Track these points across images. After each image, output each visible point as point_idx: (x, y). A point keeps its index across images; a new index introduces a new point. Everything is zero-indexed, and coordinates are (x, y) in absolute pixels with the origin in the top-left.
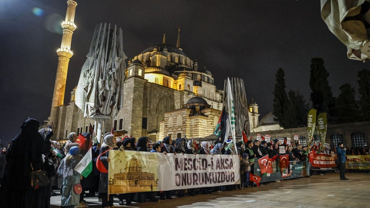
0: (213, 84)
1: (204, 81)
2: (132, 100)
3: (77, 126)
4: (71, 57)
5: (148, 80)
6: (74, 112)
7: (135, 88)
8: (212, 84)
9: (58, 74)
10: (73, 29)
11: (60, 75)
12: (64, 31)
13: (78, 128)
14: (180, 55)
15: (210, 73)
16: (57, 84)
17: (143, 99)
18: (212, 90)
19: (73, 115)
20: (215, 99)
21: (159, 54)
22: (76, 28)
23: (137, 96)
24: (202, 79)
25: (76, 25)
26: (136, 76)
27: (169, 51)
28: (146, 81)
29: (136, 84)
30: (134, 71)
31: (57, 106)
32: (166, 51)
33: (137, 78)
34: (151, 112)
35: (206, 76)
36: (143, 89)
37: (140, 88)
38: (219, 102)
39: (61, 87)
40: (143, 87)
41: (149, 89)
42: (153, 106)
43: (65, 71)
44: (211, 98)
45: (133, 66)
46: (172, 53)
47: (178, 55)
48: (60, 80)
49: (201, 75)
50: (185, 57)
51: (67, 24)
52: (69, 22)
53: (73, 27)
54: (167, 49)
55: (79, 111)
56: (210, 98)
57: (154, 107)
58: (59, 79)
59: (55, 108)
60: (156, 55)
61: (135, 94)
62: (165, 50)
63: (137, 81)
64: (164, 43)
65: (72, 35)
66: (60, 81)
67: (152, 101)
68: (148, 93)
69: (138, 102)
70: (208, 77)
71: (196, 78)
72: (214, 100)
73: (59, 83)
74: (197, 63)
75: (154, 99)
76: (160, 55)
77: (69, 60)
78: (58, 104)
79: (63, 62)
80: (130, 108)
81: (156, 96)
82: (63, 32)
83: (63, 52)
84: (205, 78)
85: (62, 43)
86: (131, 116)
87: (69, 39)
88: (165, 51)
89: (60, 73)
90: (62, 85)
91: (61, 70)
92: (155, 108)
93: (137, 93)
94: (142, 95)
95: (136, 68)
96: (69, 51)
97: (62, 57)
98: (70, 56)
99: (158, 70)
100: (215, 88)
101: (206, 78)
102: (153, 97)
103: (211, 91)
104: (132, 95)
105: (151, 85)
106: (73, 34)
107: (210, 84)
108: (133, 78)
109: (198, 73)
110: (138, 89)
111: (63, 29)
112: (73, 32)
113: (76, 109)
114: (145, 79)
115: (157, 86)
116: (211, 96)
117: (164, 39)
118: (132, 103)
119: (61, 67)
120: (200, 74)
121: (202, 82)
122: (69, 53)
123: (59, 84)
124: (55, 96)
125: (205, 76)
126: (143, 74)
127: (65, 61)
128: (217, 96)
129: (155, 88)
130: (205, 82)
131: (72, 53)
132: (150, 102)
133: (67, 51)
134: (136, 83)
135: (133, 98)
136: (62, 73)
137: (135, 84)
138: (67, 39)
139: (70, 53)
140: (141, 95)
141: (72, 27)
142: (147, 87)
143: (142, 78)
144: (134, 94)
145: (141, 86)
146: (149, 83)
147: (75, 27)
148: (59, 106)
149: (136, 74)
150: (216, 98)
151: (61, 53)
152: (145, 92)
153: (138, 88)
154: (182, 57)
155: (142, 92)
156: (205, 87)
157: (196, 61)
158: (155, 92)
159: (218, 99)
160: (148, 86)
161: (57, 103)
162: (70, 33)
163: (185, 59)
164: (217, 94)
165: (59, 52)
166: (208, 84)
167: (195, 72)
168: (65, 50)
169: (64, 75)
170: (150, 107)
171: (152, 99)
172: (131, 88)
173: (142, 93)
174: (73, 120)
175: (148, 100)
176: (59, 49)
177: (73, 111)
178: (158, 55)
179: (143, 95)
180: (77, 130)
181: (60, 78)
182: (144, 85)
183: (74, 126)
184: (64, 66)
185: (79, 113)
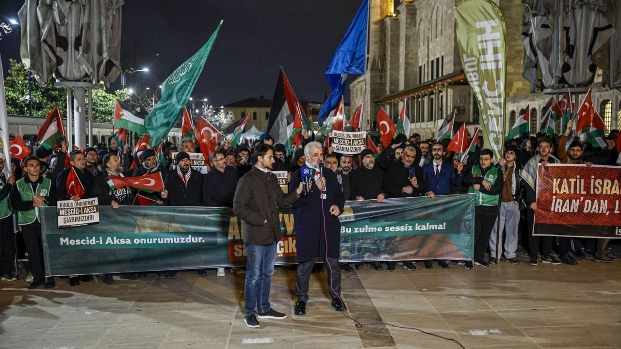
3: (417, 61)
6: (406, 28)
13: (420, 65)
19: (406, 35)
31: (378, 18)
55: (417, 25)
59: (376, 23)
78: (382, 13)
113: (411, 22)
148: (384, 19)
161: (379, 10)
174: (406, 47)
177: (405, 26)
180: (418, 70)
183: (411, 63)
185: (419, 28)
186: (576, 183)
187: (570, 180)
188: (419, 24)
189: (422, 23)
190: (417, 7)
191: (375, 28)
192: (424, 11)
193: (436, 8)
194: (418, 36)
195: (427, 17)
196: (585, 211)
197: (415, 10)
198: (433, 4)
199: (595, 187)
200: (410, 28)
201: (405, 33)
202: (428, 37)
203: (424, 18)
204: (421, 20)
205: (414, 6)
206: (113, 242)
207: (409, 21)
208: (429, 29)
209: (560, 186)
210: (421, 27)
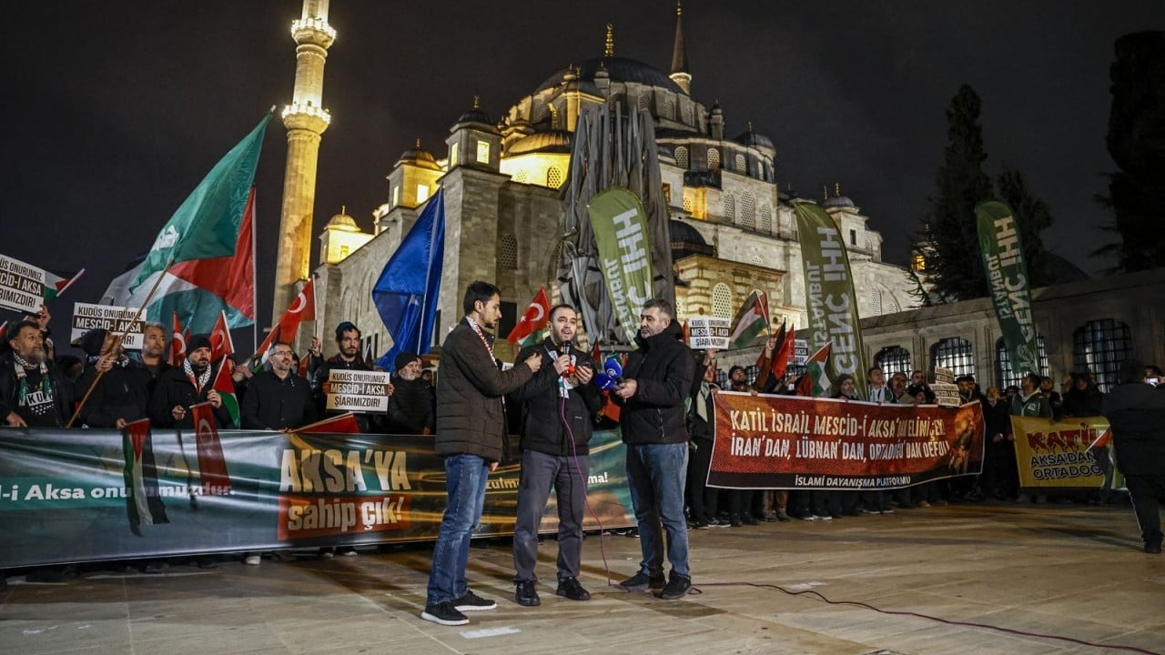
0: (770, 179)
1: (730, 169)
2: (457, 247)
4: (325, 127)
5: (510, 177)
6: (327, 297)
7: (466, 206)
8: (766, 179)
9: (287, 183)
10: (326, 41)
11: (295, 186)
12: (300, 51)
14: (655, 88)
15: (769, 143)
16: (287, 216)
17: (495, 239)
18: (765, 198)
19: (327, 305)
20: (774, 230)
21: (574, 90)
22: (334, 37)
23: (473, 230)
24: (726, 163)
25: (335, 29)
26: (469, 164)
27: (613, 78)
28: (507, 179)
29: (471, 193)
30: (463, 147)
31: (288, 281)
32: (603, 77)
33: (470, 172)
34: (530, 282)
35: (741, 153)
36: (494, 208)
37: (483, 205)
38: (786, 240)
39: (297, 225)
40: (496, 198)
41: (519, 207)
42: (535, 263)
43: (306, 175)
44: (759, 226)
45: (459, 132)
46: (627, 83)
47: (649, 88)
48: (293, 204)
49: (720, 149)
50: (675, 95)
51: (306, 29)
52: (311, 20)
53: (324, 33)
54: (609, 72)
56: (754, 228)
57: (540, 265)
58: (291, 200)
59: (283, 287)
60: (564, 94)
61: (468, 224)
62: (600, 77)
63: (474, 180)
64: (609, 53)
65: (325, 61)
66: (294, 207)
67: (533, 248)
68: (519, 219)
69: (479, 252)
70: (747, 156)
71: (701, 159)
72: (769, 235)
73: (293, 214)
74: (719, 111)
75: (541, 239)
76: (578, 93)
77: (320, 138)
78: (293, 275)
79: (302, 146)
80: (453, 272)
81: (544, 228)
82: (298, 55)
83: (298, 114)
84: (734, 158)
85: (296, 87)
86: (456, 298)
87: (314, 73)
88: (603, 79)
89: (293, 182)
90: (302, 217)
91: (297, 172)
92: (545, 268)
93: (475, 219)
94: (492, 226)
95: (468, 140)
96: (316, 111)
97: (296, 131)
98: (322, 127)
99: (560, 142)
100: (776, 193)
101: (740, 160)
102: (536, 231)
103: (761, 203)
104: (457, 230)
105: (528, 194)
106: (326, 58)
107: (757, 177)
108: (458, 173)
109: (708, 142)
110: (476, 208)
111: (297, 46)
112: (327, 50)
113: (334, 289)
114: (501, 171)
115: (549, 192)
116: (759, 219)
117: (609, 43)
118: (458, 254)
119: (295, 163)
120: (716, 147)
121: (723, 172)
122: (315, 116)
123: (291, 216)
124: (283, 253)
125: (736, 152)
126: (494, 157)
127: (305, 142)
128: (781, 219)
129: (540, 203)
130: (736, 172)
131: (326, 118)
132: (526, 249)
133: (311, 112)
134: (472, 189)
135: (461, 237)
136: (298, 179)
137: (466, 191)
138: (308, 73)
139: (321, 118)
140: (489, 228)
141: (320, 35)
142: (513, 198)
143: (492, 169)
144: (463, 224)
145: (488, 196)
146: (520, 186)
147: (332, 33)
148: (294, 283)
149: (467, 159)
150: (779, 225)
151: (294, 119)
152: (508, 216)
153: (476, 203)
154: (660, 93)
155: (492, 216)
156: (734, 188)
157: (716, 107)
158: (543, 216)
159: (787, 230)
160: (517, 195)
161: (288, 272)
162: (317, 55)
163: (674, 100)
164: (781, 212)
165: (287, 117)
166: (748, 179)
167: (698, 141)
168: (303, 110)
169: (304, 185)
170: (525, 268)
171: (533, 239)
172: (455, 207)
173: (491, 219)
174: (325, 321)
175: (518, 244)
176: (287, 107)
177: (325, 294)
178: (570, 94)
179: (495, 226)
181: (294, 196)
182: (500, 196)
184: (304, 158)
185: (344, 298)
186: (756, 416)
187: (751, 413)
188: (345, 293)
189: (349, 292)
190: (342, 271)
191: (282, 295)
192: (353, 277)
193: (369, 274)
194: (343, 308)
195: (356, 284)
196: (767, 454)
197: (340, 275)
198: (366, 269)
199: (777, 423)
200: (331, 297)
201: (324, 303)
202: (357, 310)
203: (351, 285)
204: (347, 288)
205: (339, 270)
206: (44, 495)
207: (331, 287)
208: (358, 300)
209: (739, 419)
210: (346, 297)
